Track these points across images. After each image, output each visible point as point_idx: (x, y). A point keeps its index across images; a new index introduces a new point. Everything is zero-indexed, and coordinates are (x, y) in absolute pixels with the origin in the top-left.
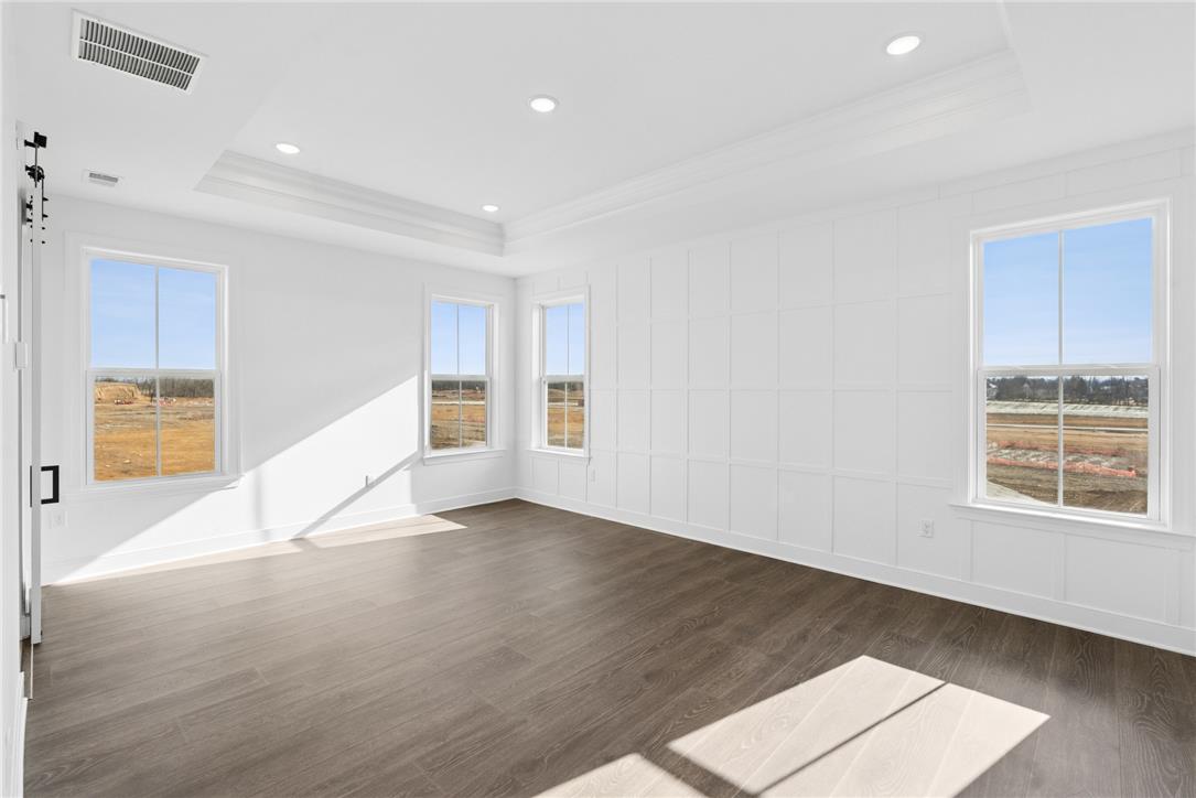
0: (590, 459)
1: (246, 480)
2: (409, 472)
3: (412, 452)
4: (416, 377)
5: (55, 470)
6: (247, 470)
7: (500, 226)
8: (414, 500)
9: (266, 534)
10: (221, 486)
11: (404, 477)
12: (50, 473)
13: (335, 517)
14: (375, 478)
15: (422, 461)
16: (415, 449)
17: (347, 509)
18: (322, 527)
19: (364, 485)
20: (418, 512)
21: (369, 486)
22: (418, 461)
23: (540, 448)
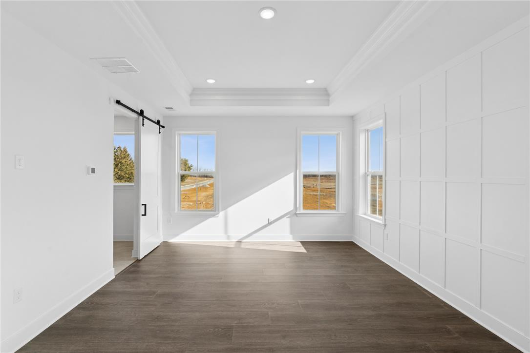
0: (385, 225)
1: (221, 214)
2: (288, 219)
3: (291, 209)
4: (293, 173)
5: (145, 205)
6: (222, 210)
7: (326, 90)
8: (292, 233)
9: (228, 237)
10: (213, 216)
11: (286, 221)
12: (144, 206)
13: (254, 235)
14: (272, 220)
15: (296, 214)
16: (292, 208)
17: (260, 232)
18: (249, 238)
19: (267, 223)
20: (293, 239)
21: (270, 223)
22: (294, 214)
23: (365, 214)
